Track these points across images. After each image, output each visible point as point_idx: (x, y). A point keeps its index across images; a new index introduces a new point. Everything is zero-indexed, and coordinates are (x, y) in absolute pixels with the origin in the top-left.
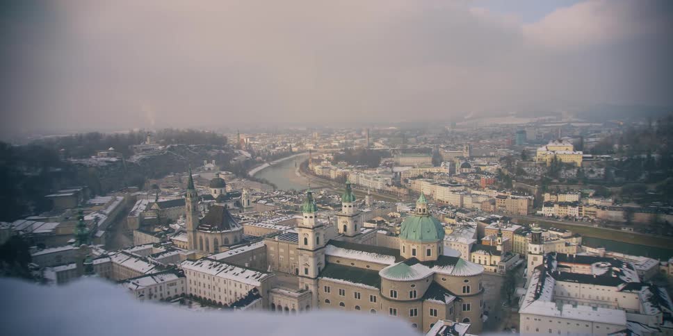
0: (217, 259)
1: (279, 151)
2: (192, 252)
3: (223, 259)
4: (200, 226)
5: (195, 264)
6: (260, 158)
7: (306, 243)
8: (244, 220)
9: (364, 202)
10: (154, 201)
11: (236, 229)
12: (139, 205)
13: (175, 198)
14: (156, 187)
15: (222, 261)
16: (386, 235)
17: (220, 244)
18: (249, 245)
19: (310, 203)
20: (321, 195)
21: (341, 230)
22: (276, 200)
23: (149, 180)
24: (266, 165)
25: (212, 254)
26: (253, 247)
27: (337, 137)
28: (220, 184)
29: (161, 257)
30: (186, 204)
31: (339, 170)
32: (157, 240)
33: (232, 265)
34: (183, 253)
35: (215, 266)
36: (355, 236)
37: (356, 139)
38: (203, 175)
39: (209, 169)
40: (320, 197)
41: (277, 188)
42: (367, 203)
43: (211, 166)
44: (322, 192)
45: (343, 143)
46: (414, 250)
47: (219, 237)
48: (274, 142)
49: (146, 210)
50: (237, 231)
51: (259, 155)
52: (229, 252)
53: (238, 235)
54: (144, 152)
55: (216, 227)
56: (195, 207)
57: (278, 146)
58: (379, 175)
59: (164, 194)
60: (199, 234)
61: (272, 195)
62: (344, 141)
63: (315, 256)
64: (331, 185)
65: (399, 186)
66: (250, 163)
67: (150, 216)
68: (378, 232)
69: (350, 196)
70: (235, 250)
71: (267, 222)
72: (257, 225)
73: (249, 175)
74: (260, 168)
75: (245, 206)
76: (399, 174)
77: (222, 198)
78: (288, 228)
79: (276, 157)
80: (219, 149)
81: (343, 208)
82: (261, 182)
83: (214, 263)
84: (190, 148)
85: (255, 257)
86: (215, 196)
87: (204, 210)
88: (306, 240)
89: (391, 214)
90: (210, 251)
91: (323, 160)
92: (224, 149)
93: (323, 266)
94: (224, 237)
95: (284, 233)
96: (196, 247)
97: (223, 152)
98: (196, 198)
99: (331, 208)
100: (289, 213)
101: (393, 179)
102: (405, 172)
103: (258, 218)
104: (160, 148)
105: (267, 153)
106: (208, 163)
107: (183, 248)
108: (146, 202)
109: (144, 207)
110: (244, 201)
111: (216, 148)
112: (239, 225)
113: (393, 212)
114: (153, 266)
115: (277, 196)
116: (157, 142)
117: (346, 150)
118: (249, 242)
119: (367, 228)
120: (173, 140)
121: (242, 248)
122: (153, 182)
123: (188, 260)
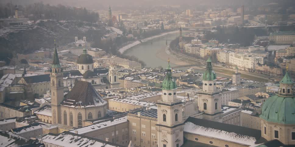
0: (79, 134)
1: (151, 29)
2: (56, 127)
3: (85, 134)
4: (64, 101)
5: (57, 137)
6: (131, 36)
7: (165, 119)
8: (110, 96)
9: (232, 81)
10: (20, 75)
11: (100, 104)
12: (5, 79)
13: (43, 73)
14: (24, 62)
15: (83, 136)
16: (251, 115)
17: (84, 118)
18: (112, 120)
19: (169, 80)
20: (188, 73)
21: (201, 108)
22: (143, 78)
23: (18, 54)
24: (138, 42)
25: (75, 128)
26: (116, 122)
27: (211, 15)
28: (88, 60)
29: (23, 131)
30: (51, 79)
31: (209, 48)
32: (21, 115)
33: (92, 139)
34: (45, 128)
35: (76, 141)
36: (215, 114)
37: (230, 16)
38: (73, 52)
39: (80, 45)
40: (187, 75)
41: (145, 65)
42: (234, 82)
43: (82, 42)
44: (189, 70)
45: (216, 21)
46: (276, 133)
47: (83, 113)
48: (146, 20)
49: (12, 85)
50: (101, 106)
51: (130, 32)
52: (92, 127)
53: (102, 110)
54: (12, 27)
55: (80, 102)
56: (59, 82)
57: (149, 24)
58: (251, 54)
59: (32, 69)
60: (63, 109)
61: (139, 72)
62: (217, 19)
63: (173, 133)
64: (199, 63)
65: (272, 65)
66: (121, 41)
67: (16, 90)
68: (243, 111)
69: (210, 74)
70: (98, 125)
71: (132, 98)
72: (122, 101)
73: (119, 53)
74: (130, 46)
75: (112, 83)
76: (273, 53)
77: (90, 74)
78: (151, 104)
79: (147, 34)
80: (90, 25)
81: (204, 86)
82: (131, 59)
83: (76, 137)
84: (61, 24)
85: (117, 132)
86: (83, 72)
87: (71, 85)
88: (164, 116)
89: (258, 94)
90: (74, 126)
91: (193, 38)
92: (96, 26)
93: (181, 143)
94: (88, 112)
95: (147, 109)
96: (60, 122)
97: (94, 28)
98: (63, 73)
99: (197, 86)
100: (154, 90)
101: (265, 58)
102: (280, 51)
103: (124, 95)
104: (29, 22)
105: (138, 31)
106: (79, 39)
107: (48, 123)
108: (12, 76)
109: (10, 82)
110: (111, 76)
111: (87, 25)
112: (103, 100)
113: (261, 91)
114: (13, 140)
115: (144, 74)
116: (26, 17)
117: (218, 28)
118: (112, 117)
119: (230, 107)
120: (43, 15)
121: (104, 123)
122: (22, 56)
123: (49, 134)
